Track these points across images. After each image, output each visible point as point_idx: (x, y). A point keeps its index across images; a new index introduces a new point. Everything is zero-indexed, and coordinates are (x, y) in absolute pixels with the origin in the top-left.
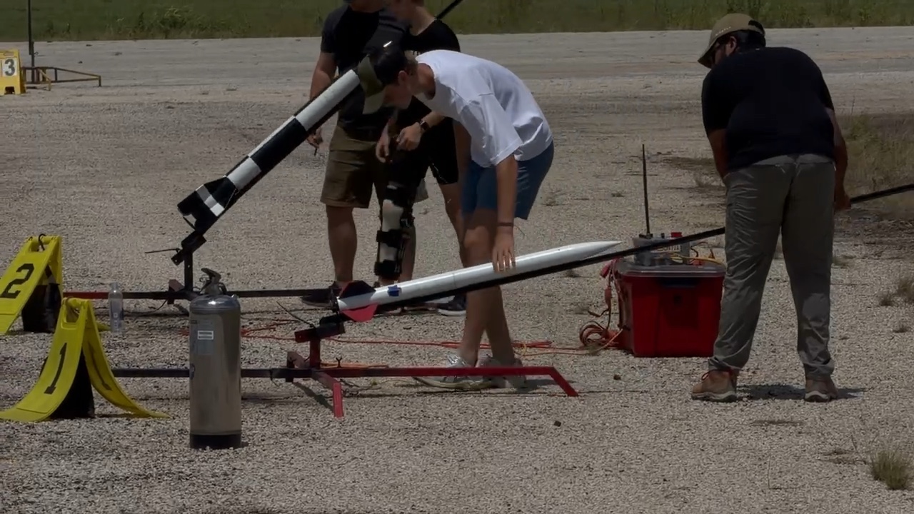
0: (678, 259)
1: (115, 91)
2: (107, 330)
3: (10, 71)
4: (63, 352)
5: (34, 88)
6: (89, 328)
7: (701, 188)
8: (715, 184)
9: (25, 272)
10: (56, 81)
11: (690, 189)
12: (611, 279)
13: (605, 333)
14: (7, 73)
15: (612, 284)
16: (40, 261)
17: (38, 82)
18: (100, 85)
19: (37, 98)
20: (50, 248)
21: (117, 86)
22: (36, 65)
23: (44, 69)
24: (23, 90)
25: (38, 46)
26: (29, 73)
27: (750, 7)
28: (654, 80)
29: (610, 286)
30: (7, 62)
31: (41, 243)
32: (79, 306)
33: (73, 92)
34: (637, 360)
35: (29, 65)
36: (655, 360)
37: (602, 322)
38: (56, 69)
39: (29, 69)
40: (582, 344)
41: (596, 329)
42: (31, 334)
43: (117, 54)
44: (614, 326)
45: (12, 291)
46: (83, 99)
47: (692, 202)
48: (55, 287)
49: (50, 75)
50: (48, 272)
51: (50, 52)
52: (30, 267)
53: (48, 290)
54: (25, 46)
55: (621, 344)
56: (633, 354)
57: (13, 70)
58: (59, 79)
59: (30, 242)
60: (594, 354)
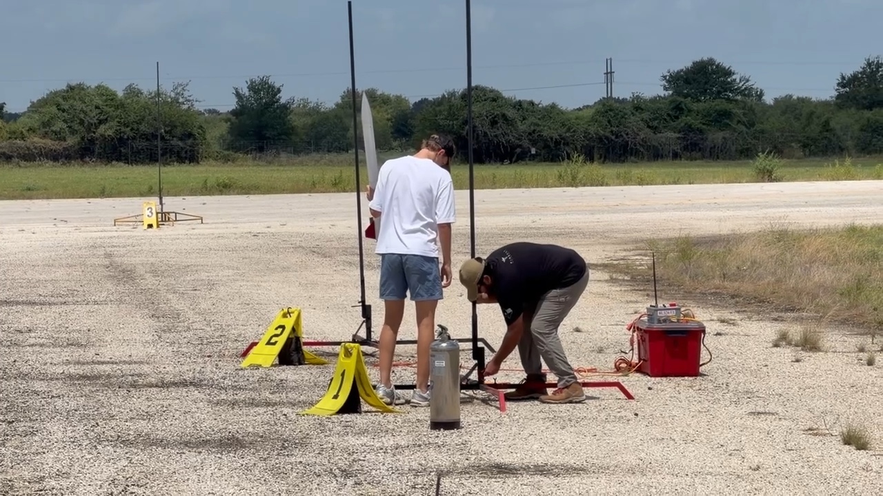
3: (150, 215)
4: (343, 375)
10: (176, 220)
12: (634, 331)
13: (630, 365)
14: (148, 216)
15: (635, 334)
17: (165, 221)
18: (202, 223)
21: (213, 223)
22: (164, 211)
23: (169, 213)
24: (158, 226)
26: (160, 215)
28: (536, 218)
30: (148, 209)
34: (653, 379)
35: (160, 211)
36: (664, 379)
37: (628, 357)
38: (176, 213)
39: (159, 213)
40: (615, 370)
41: (624, 361)
44: (635, 360)
48: (298, 339)
49: (172, 216)
53: (294, 341)
54: (156, 199)
55: (640, 370)
56: (649, 376)
57: (152, 213)
58: (180, 219)
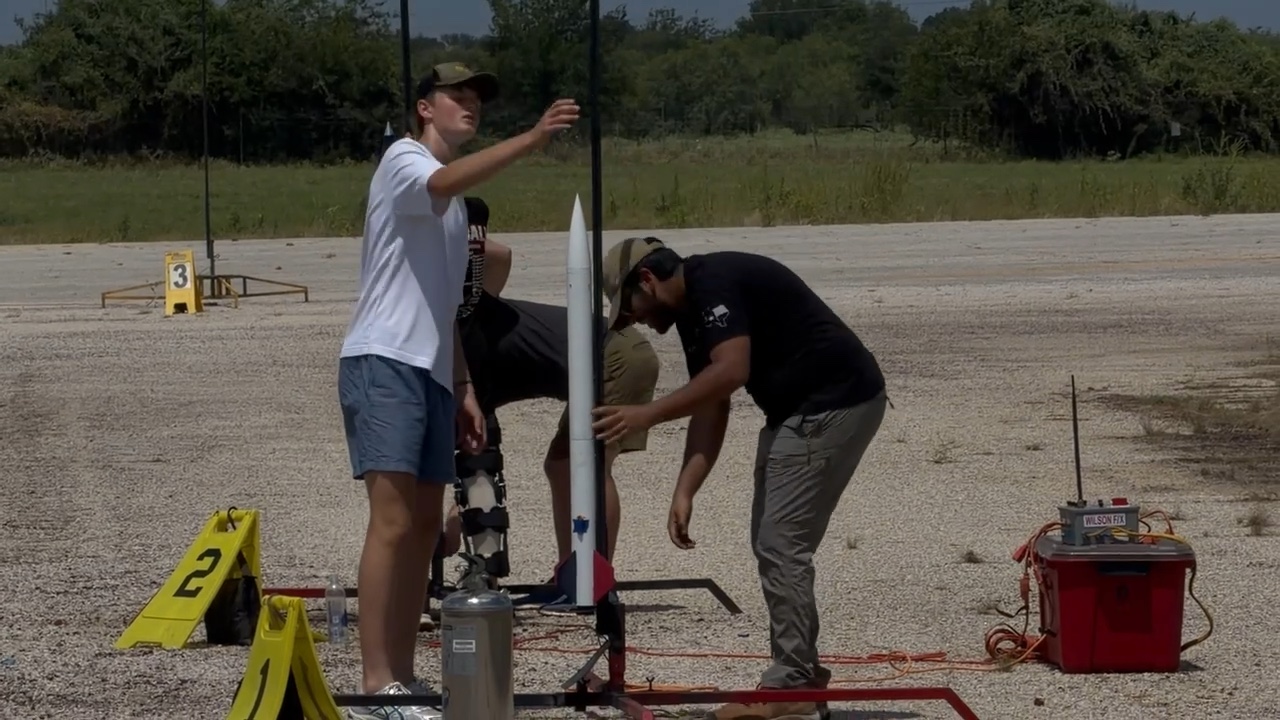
0: (1122, 536)
1: (328, 308)
2: (324, 641)
3: (181, 281)
4: (264, 671)
5: (215, 304)
6: (300, 638)
7: (1151, 437)
8: (1170, 431)
9: (209, 561)
10: (245, 295)
11: (1135, 439)
12: (1029, 565)
13: (1021, 641)
14: (176, 284)
15: (1031, 571)
16: (230, 545)
17: (220, 296)
18: (307, 300)
19: (218, 319)
20: (243, 527)
21: (330, 301)
22: (217, 273)
23: (228, 278)
24: (199, 308)
25: (219, 246)
26: (207, 283)
27: (1214, 184)
28: (1080, 288)
29: (1027, 574)
30: (176, 269)
31: (231, 520)
32: (285, 607)
33: (269, 310)
34: (1067, 677)
35: (207, 272)
36: (1091, 677)
37: (1017, 624)
38: (245, 278)
39: (207, 278)
40: (988, 656)
41: (1009, 634)
42: (219, 648)
43: (330, 256)
44: (1033, 629)
45: (191, 586)
46: (283, 320)
47: (1137, 457)
48: (250, 582)
49: (236, 286)
50: (241, 560)
51: (236, 255)
52: (215, 554)
53: (241, 585)
54: (200, 246)
55: (1043, 655)
56: (1060, 669)
57: (185, 279)
58: (248, 292)
59: (216, 519)
60: (1007, 669)
